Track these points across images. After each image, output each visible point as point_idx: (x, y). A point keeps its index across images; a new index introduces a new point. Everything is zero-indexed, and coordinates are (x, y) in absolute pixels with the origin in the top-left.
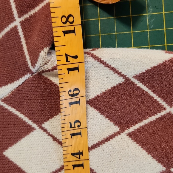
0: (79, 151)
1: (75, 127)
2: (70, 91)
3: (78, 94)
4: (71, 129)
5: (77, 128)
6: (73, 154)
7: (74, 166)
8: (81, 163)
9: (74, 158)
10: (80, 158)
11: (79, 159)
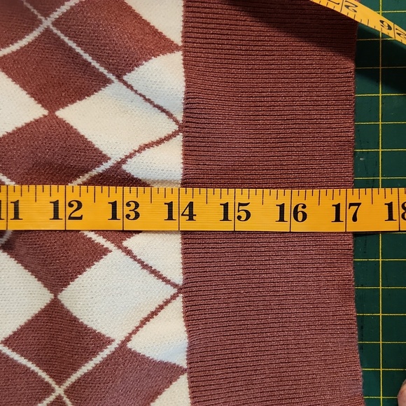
0: (195, 215)
1: (239, 211)
2: (304, 207)
3: (296, 219)
4: (237, 205)
5: (237, 214)
6: (191, 205)
7: (170, 205)
8: (175, 216)
9: (184, 205)
10: (182, 215)
11: (181, 213)
